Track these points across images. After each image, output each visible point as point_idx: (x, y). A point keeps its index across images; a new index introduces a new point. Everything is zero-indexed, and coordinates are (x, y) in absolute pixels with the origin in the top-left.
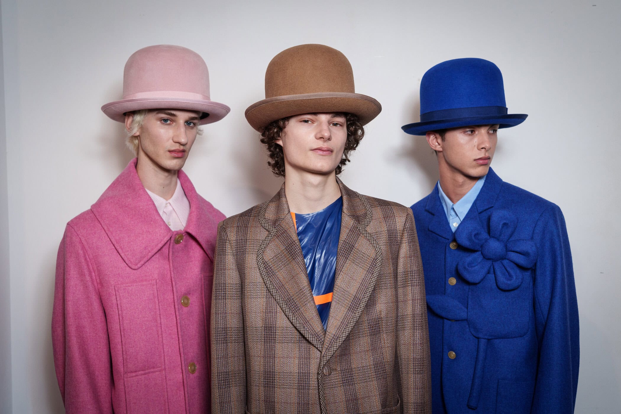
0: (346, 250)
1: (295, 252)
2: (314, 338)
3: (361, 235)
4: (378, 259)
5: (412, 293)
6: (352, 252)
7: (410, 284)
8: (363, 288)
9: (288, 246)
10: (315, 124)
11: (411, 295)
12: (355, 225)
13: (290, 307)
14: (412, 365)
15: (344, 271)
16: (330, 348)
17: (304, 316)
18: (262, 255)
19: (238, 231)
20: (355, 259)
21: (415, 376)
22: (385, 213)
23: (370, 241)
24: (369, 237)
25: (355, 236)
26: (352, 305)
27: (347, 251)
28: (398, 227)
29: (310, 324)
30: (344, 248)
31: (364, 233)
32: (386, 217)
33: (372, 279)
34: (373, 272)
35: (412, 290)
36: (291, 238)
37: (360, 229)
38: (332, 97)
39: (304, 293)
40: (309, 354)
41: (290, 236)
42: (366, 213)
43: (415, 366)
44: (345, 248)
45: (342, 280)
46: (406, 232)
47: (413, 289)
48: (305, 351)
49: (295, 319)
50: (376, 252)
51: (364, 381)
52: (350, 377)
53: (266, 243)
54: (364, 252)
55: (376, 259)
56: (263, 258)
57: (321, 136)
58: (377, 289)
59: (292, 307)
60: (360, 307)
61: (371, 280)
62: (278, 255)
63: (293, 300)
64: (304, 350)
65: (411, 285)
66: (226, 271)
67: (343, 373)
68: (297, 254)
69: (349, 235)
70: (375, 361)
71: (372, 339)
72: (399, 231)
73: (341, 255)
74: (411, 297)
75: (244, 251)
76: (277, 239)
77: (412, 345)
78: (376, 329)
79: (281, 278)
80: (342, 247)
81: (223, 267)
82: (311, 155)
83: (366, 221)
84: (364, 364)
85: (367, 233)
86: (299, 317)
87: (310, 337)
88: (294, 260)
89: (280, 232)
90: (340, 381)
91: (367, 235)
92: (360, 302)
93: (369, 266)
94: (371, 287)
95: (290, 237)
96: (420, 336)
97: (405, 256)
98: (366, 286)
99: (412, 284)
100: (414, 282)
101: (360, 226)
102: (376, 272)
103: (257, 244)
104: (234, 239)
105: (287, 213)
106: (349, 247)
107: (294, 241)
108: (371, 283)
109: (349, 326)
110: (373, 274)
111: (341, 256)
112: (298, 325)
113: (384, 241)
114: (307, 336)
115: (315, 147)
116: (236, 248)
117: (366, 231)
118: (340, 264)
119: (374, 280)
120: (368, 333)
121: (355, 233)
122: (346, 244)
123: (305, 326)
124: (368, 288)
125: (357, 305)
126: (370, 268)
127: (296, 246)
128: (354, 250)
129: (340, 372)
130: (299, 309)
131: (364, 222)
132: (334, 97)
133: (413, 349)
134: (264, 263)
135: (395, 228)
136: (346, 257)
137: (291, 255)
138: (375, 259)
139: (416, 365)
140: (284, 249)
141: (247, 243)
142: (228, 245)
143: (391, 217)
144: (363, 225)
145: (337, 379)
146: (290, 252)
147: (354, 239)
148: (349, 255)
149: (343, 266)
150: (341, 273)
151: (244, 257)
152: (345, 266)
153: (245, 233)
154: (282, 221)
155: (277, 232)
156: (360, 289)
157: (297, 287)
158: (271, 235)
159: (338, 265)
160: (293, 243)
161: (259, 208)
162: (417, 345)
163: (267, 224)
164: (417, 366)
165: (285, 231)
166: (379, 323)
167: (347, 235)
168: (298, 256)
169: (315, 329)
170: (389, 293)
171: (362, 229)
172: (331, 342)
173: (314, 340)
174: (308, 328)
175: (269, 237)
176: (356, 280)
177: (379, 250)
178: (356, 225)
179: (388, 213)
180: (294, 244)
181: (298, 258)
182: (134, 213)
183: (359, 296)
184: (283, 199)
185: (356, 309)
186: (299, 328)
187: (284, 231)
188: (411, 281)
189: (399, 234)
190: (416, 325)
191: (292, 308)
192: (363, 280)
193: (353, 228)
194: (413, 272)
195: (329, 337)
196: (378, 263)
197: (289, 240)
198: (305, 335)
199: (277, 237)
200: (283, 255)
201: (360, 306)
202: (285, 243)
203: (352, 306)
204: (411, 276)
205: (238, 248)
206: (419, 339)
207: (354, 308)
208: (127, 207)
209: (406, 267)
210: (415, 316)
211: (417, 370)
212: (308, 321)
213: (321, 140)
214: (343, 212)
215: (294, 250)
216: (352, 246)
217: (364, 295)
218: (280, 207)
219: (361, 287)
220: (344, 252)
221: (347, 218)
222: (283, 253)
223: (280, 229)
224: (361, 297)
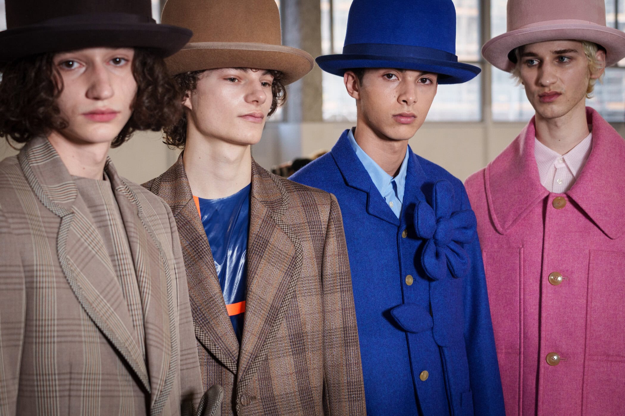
0: (259, 246)
1: (203, 249)
2: (228, 358)
3: (277, 226)
4: (298, 258)
5: (342, 300)
6: (266, 249)
7: (339, 290)
8: (280, 295)
9: (193, 241)
10: (243, 83)
12: (268, 214)
13: (196, 320)
14: (347, 391)
15: (258, 273)
16: (248, 369)
17: (215, 331)
20: (270, 258)
21: (351, 404)
22: (304, 200)
23: (287, 235)
24: (287, 230)
25: (270, 228)
26: (269, 316)
27: (261, 247)
28: (321, 218)
29: (222, 342)
30: (257, 243)
31: (280, 223)
32: (305, 205)
33: (292, 283)
34: (293, 273)
35: (341, 297)
36: (197, 231)
37: (275, 219)
39: (216, 302)
40: (220, 379)
42: (282, 198)
43: (351, 392)
44: (259, 244)
45: (257, 285)
46: (333, 223)
47: (343, 296)
48: (215, 375)
49: (204, 335)
50: (296, 248)
51: (289, 411)
52: (272, 406)
54: (280, 248)
55: (296, 258)
57: (254, 99)
58: (299, 297)
59: (199, 319)
60: (278, 319)
61: (290, 284)
63: (201, 311)
64: (213, 374)
67: (264, 402)
68: (204, 252)
69: (262, 227)
70: (300, 387)
71: (295, 360)
72: (324, 221)
73: (254, 252)
77: (344, 366)
78: (300, 346)
80: (255, 243)
82: (239, 123)
83: (282, 209)
84: (288, 391)
85: (284, 224)
86: (209, 333)
87: (224, 358)
88: (202, 259)
89: (181, 223)
90: (262, 412)
91: (283, 226)
92: (278, 312)
93: (288, 266)
94: (290, 293)
95: (194, 230)
96: (355, 354)
97: (332, 254)
98: (284, 292)
99: (342, 289)
100: (344, 286)
101: (275, 215)
102: (295, 274)
105: (190, 198)
106: (263, 242)
107: (201, 236)
108: (290, 288)
109: (267, 342)
110: (292, 276)
111: (253, 254)
112: (207, 343)
113: (305, 236)
114: (220, 357)
115: (246, 112)
117: (282, 221)
118: (254, 264)
119: (293, 284)
120: (290, 352)
121: (269, 224)
122: (259, 239)
123: (217, 344)
124: (287, 295)
125: (275, 316)
126: (289, 270)
127: (203, 242)
128: (269, 246)
129: (260, 401)
130: (209, 322)
131: (279, 210)
133: (347, 371)
135: (318, 219)
136: (260, 255)
138: (294, 258)
139: (352, 390)
140: (187, 246)
143: (312, 205)
144: (279, 213)
145: (257, 410)
146: (195, 249)
147: (268, 232)
148: (264, 252)
149: (257, 268)
150: (256, 276)
152: (259, 267)
154: (183, 208)
156: (277, 296)
157: (206, 294)
159: (251, 265)
160: (199, 237)
162: (351, 366)
164: (353, 392)
165: (189, 221)
166: (303, 339)
167: (260, 227)
168: (206, 254)
169: (229, 348)
170: (315, 302)
171: (278, 219)
172: (248, 363)
173: (227, 361)
174: (220, 347)
176: (272, 285)
177: (299, 246)
178: (270, 213)
179: (308, 200)
180: (201, 240)
181: (206, 257)
183: (276, 305)
184: (184, 179)
185: (273, 322)
186: (209, 346)
187: (186, 222)
188: (340, 285)
189: (324, 226)
190: (348, 341)
191: (199, 321)
192: (280, 285)
193: (267, 218)
194: (343, 274)
195: (245, 356)
196: (298, 262)
197: (194, 234)
198: (217, 355)
200: (186, 253)
201: (278, 317)
202: (189, 238)
203: (269, 318)
204: (340, 279)
206: (353, 357)
207: (271, 320)
209: (334, 268)
210: (346, 330)
211: (352, 396)
212: (220, 337)
213: (253, 104)
214: (254, 197)
215: (201, 247)
216: (266, 241)
217: (282, 304)
218: (178, 190)
219: (278, 294)
220: (258, 248)
221: (258, 205)
222: (186, 250)
223: (180, 218)
224: (278, 306)
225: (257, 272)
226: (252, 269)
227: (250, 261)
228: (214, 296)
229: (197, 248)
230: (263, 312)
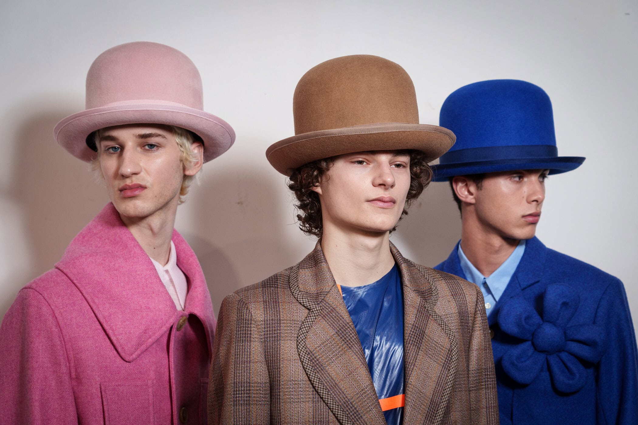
0: (417, 337)
1: (351, 338)
3: (430, 317)
5: (486, 398)
6: (423, 340)
7: (484, 387)
8: (439, 389)
9: (340, 329)
10: (371, 166)
11: (484, 401)
13: (347, 415)
15: (418, 365)
18: (304, 342)
19: (267, 308)
20: (427, 350)
22: (452, 289)
23: (441, 326)
25: (424, 318)
26: (429, 411)
28: (469, 309)
30: (414, 334)
31: (433, 314)
32: (454, 294)
33: (449, 377)
34: (450, 367)
36: (344, 318)
37: (429, 309)
38: (399, 130)
41: (341, 316)
44: (416, 334)
45: (416, 378)
46: (480, 315)
50: (450, 341)
53: (308, 326)
55: (452, 351)
56: (307, 346)
57: (381, 182)
59: (351, 414)
60: (438, 415)
62: (327, 343)
63: (352, 405)
65: (486, 387)
66: (252, 364)
68: (353, 340)
69: (417, 316)
72: (471, 313)
74: (485, 404)
75: (278, 336)
76: (322, 320)
79: (333, 375)
80: (412, 333)
81: (247, 358)
82: (368, 208)
88: (351, 349)
89: (326, 311)
92: (438, 407)
93: (444, 359)
94: (449, 388)
95: (341, 318)
97: (479, 348)
98: (443, 387)
99: (487, 385)
100: (489, 383)
101: (429, 305)
102: (452, 368)
103: (294, 326)
104: (261, 319)
105: (333, 284)
106: (420, 333)
107: (348, 323)
108: (449, 382)
110: (449, 370)
111: (411, 344)
113: (457, 327)
115: (374, 197)
116: (265, 331)
118: (412, 355)
119: (451, 378)
121: (424, 314)
122: (415, 329)
124: (446, 389)
125: (435, 412)
126: (446, 363)
127: (351, 330)
128: (426, 337)
131: (431, 301)
132: (402, 130)
134: (309, 353)
135: (466, 310)
136: (418, 346)
137: (346, 343)
138: (450, 351)
140: (334, 334)
141: (282, 325)
142: (254, 327)
143: (461, 295)
146: (343, 338)
147: (423, 322)
148: (421, 343)
149: (416, 359)
150: (415, 368)
151: (277, 345)
152: (418, 359)
153: (277, 311)
154: (326, 295)
155: (321, 310)
156: (437, 391)
157: (358, 386)
158: (313, 315)
159: (409, 356)
160: (345, 325)
161: (285, 277)
163: (307, 299)
165: (334, 308)
167: (416, 317)
168: (355, 343)
170: (464, 398)
171: (431, 310)
175: (312, 318)
176: (431, 378)
177: (454, 338)
179: (456, 289)
180: (349, 327)
181: (355, 346)
182: (127, 279)
183: (436, 400)
184: (324, 265)
185: (434, 418)
187: (331, 310)
188: (485, 382)
189: (470, 318)
191: (351, 416)
192: (439, 379)
193: (421, 308)
194: (489, 370)
196: (454, 356)
197: (341, 322)
199: (322, 317)
200: (333, 343)
201: (439, 413)
202: (335, 326)
203: (429, 413)
204: (485, 375)
205: (269, 332)
207: (432, 416)
208: (116, 270)
209: (480, 363)
213: (381, 188)
214: (406, 286)
215: (349, 335)
216: (423, 331)
217: (441, 399)
218: (320, 276)
219: (437, 388)
220: (415, 339)
221: (412, 294)
222: (334, 339)
223: (325, 306)
224: (438, 401)
225: (416, 364)
226: (410, 361)
227: (408, 353)
228: (366, 388)
229: (345, 337)
230: (423, 406)
